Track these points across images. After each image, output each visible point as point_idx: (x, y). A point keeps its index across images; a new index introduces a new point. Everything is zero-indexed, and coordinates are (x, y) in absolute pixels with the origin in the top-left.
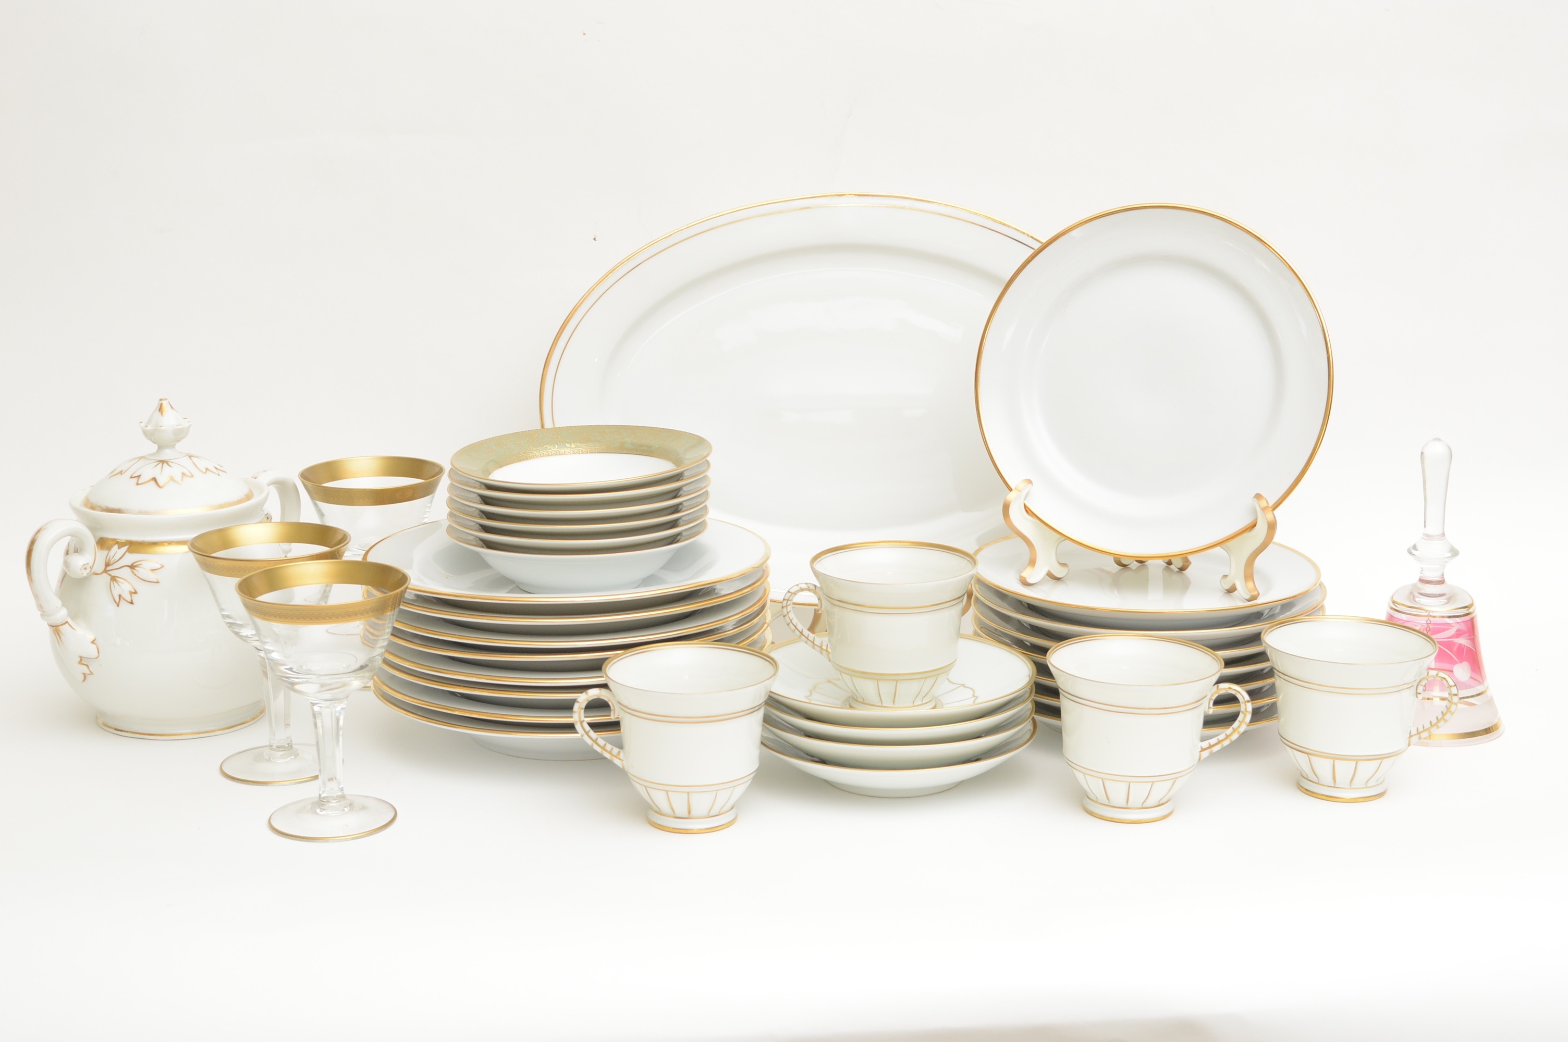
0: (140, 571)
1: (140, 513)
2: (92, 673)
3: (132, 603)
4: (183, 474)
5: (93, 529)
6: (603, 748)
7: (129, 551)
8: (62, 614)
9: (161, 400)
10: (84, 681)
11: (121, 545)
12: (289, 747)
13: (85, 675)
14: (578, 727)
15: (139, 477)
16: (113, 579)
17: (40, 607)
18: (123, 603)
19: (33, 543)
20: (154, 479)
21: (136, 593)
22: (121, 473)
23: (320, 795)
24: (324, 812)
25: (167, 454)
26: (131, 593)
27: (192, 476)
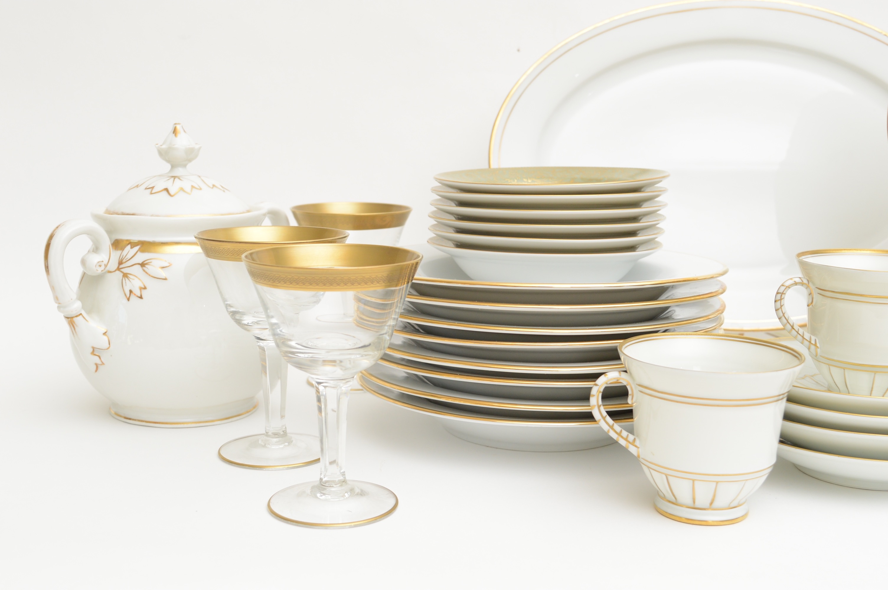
0: (149, 268)
1: (152, 216)
2: (103, 364)
3: (141, 297)
4: (193, 187)
5: (109, 232)
6: (619, 434)
7: (142, 250)
8: (76, 306)
9: (175, 124)
10: (96, 371)
11: (133, 244)
12: (285, 433)
13: (97, 365)
14: (596, 414)
15: (153, 188)
16: (125, 275)
17: (56, 299)
18: (133, 298)
19: (51, 237)
20: (166, 190)
21: (145, 288)
22: (137, 186)
23: (321, 479)
24: (324, 497)
25: (179, 172)
26: (141, 289)
27: (201, 189)
